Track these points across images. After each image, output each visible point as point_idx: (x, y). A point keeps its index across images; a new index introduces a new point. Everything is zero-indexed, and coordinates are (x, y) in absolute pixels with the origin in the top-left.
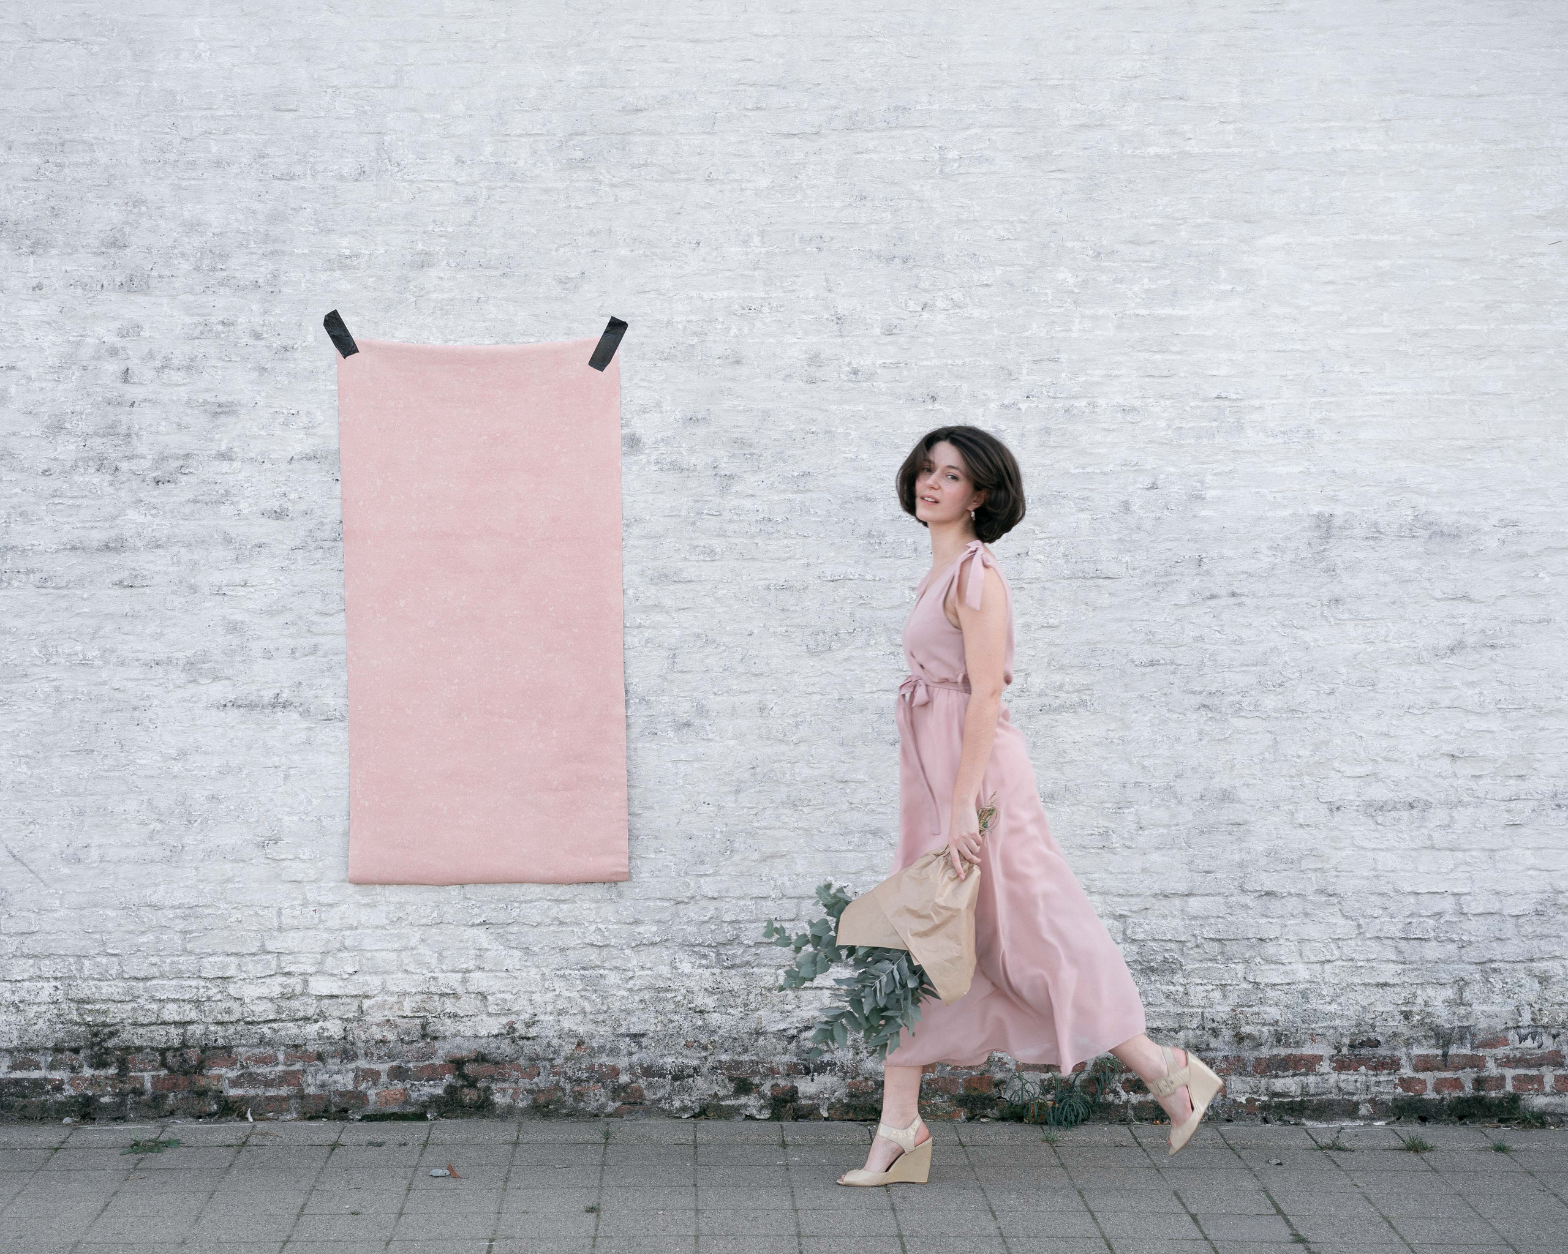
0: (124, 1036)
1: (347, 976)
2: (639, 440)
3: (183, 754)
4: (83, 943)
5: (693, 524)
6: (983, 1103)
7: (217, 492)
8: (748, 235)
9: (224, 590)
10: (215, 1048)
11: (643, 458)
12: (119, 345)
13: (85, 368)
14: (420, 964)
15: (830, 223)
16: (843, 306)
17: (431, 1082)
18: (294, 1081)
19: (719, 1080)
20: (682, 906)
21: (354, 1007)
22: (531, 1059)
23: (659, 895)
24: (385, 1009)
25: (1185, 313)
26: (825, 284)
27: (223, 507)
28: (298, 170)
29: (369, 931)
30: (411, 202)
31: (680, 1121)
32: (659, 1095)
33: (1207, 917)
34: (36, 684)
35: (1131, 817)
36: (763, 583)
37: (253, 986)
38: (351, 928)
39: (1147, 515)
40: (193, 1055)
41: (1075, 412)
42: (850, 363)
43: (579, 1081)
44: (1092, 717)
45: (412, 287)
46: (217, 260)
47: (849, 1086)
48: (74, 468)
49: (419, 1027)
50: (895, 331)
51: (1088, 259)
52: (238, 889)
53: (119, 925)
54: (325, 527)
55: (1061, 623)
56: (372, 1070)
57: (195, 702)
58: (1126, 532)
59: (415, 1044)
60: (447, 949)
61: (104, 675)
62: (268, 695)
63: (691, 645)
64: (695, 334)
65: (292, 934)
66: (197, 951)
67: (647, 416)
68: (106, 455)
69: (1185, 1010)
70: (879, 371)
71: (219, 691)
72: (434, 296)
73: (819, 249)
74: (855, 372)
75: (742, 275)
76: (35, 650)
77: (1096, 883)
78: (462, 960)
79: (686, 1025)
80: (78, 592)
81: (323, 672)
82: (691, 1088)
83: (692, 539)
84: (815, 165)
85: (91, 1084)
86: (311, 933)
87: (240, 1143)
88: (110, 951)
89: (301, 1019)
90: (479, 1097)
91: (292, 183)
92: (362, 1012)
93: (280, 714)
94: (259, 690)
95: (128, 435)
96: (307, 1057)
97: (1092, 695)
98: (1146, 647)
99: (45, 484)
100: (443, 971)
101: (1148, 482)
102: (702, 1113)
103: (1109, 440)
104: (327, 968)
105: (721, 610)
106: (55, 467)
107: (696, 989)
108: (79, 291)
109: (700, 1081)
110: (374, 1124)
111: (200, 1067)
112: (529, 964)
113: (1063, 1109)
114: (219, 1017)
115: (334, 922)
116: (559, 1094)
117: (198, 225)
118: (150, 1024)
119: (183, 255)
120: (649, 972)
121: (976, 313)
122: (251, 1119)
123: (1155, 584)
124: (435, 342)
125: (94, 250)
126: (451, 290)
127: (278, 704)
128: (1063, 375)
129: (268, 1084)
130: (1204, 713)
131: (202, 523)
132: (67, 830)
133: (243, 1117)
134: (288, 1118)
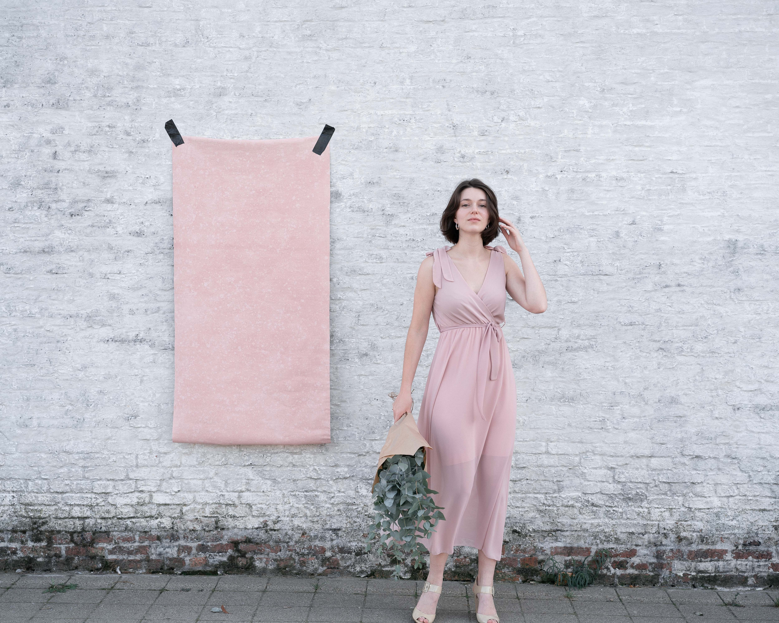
0: (51, 524)
1: (174, 493)
2: (340, 195)
3: (84, 368)
4: (28, 472)
5: (370, 242)
6: (532, 573)
7: (105, 221)
8: (404, 79)
9: (108, 276)
10: (100, 532)
11: (342, 204)
12: (51, 138)
13: (32, 151)
14: (215, 487)
15: (449, 72)
16: (457, 119)
17: (220, 554)
18: (144, 552)
19: (382, 556)
20: (362, 457)
21: (178, 511)
22: (276, 542)
23: (349, 451)
24: (195, 512)
25: (653, 124)
26: (446, 106)
27: (108, 230)
28: (151, 41)
29: (187, 468)
30: (214, 59)
31: (359, 579)
32: (348, 564)
33: (662, 470)
34: (4, 327)
35: (618, 412)
36: (409, 275)
37: (122, 498)
38: (176, 466)
39: (629, 239)
40: (88, 536)
41: (588, 180)
42: (460, 152)
43: (303, 555)
44: (596, 354)
45: (214, 107)
46: (106, 91)
47: (456, 561)
48: (26, 206)
49: (214, 523)
50: (486, 134)
51: (597, 92)
52: (114, 443)
53: (48, 462)
54: (164, 241)
55: (579, 300)
56: (187, 546)
57: (92, 338)
58: (617, 249)
59: (212, 532)
60: (229, 479)
61: (41, 323)
62: (132, 335)
63: (368, 310)
64: (373, 134)
65: (144, 469)
66: (91, 478)
67: (345, 181)
68: (43, 200)
69: (649, 522)
70: (476, 156)
71: (105, 332)
72: (227, 112)
73: (444, 87)
74: (463, 157)
75: (400, 101)
76: (4, 309)
77: (598, 449)
78: (238, 485)
79: (363, 524)
80: (27, 276)
81: (163, 322)
82: (366, 560)
83: (369, 250)
84: (442, 39)
85: (32, 551)
86: (155, 469)
87: (110, 587)
88: (43, 477)
89: (148, 517)
90: (247, 563)
91: (148, 48)
92: (182, 513)
93: (139, 345)
94: (127, 332)
95: (56, 189)
96: (152, 538)
97: (596, 342)
98: (628, 314)
99: (10, 216)
100: (228, 491)
101: (630, 220)
102: (372, 574)
103: (608, 196)
104: (163, 488)
105: (385, 291)
106: (16, 206)
107: (370, 504)
108: (30, 108)
109: (371, 556)
110: (188, 577)
111: (92, 543)
112: (276, 488)
113: (577, 577)
114: (103, 515)
115: (167, 463)
116: (292, 562)
117: (96, 71)
118: (65, 518)
119: (87, 88)
120: (343, 494)
121: (533, 123)
122: (119, 573)
123: (634, 279)
124: (227, 138)
125: (38, 85)
126: (236, 109)
127: (137, 340)
128: (582, 159)
129: (130, 553)
130: (661, 353)
131: (96, 238)
132: (20, 409)
133: (116, 572)
134: (141, 572)
